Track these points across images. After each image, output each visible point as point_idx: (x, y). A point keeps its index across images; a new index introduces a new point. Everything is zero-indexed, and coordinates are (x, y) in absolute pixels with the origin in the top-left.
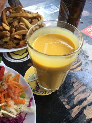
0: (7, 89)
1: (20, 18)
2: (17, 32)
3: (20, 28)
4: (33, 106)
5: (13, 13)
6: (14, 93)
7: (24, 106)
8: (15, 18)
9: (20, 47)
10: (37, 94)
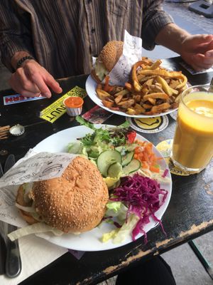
0: (143, 152)
1: (156, 77)
2: (152, 94)
3: (155, 90)
4: (168, 176)
5: (146, 69)
6: (149, 158)
7: (158, 174)
8: (149, 75)
9: (152, 114)
10: (174, 173)
